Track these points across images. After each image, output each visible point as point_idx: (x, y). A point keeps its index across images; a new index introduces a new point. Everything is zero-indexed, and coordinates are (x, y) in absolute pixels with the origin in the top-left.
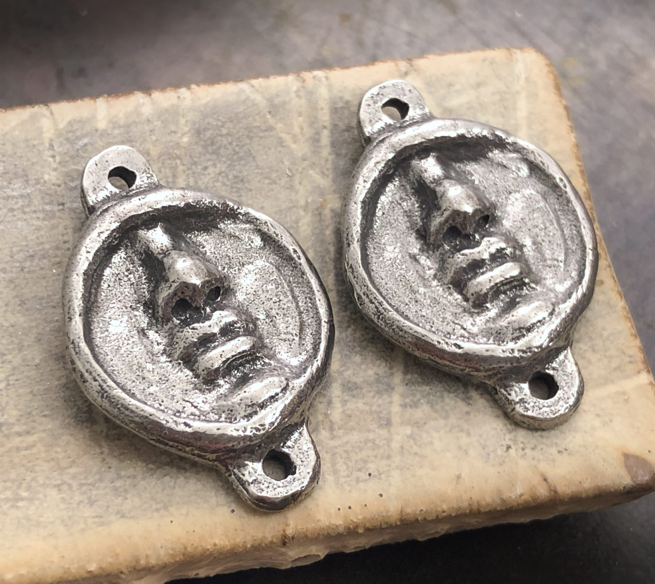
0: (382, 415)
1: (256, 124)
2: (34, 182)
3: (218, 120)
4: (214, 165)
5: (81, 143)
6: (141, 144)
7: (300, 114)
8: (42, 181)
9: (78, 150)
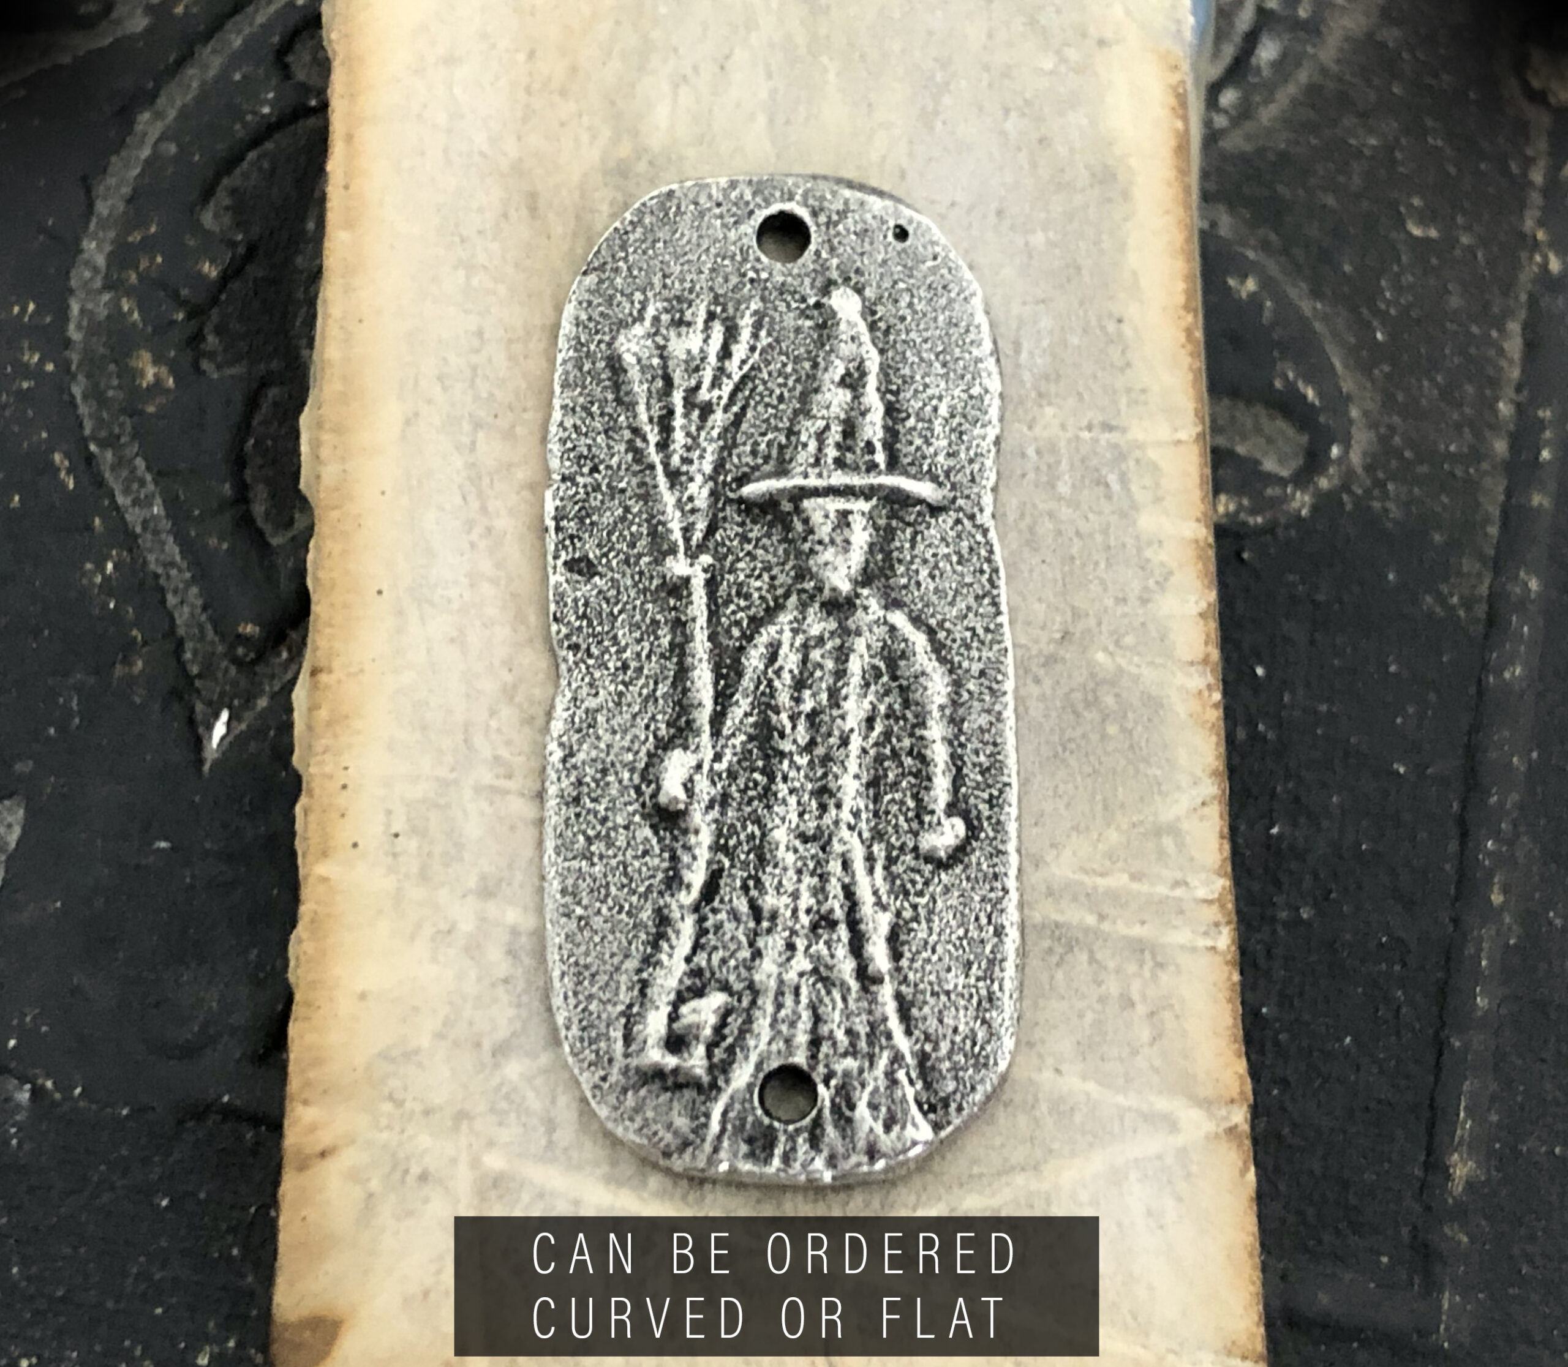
0: (504, 885)
1: (1120, 789)
2: (1043, 389)
3: (1136, 723)
4: (1042, 698)
5: (1112, 479)
6: (1098, 578)
7: (1135, 877)
8: (1044, 402)
9: (1097, 470)
